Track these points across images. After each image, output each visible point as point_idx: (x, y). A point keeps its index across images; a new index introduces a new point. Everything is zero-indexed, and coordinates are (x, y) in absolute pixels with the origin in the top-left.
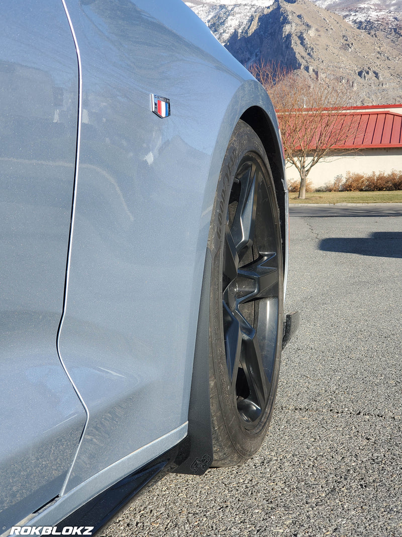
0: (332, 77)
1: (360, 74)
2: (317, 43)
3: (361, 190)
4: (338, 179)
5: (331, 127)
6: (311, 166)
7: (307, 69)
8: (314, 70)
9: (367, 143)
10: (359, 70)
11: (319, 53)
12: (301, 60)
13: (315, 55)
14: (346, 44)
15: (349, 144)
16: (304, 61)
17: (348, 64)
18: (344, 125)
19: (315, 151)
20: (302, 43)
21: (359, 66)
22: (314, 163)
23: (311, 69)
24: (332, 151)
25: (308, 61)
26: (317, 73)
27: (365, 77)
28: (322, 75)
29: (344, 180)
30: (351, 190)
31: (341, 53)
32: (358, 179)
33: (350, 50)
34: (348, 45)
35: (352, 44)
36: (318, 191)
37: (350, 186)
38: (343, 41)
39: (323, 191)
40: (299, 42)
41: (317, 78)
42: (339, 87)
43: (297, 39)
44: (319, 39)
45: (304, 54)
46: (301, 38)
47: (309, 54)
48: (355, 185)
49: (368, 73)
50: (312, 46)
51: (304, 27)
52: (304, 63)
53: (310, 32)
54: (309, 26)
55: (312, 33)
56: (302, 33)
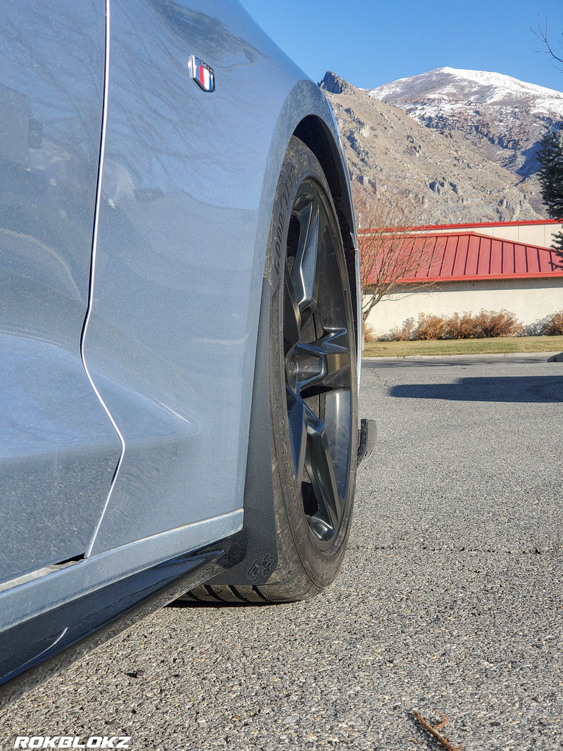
0: (395, 191)
1: (432, 186)
2: (374, 145)
3: (440, 338)
4: (408, 324)
5: (397, 252)
6: (371, 306)
7: (361, 179)
8: (370, 182)
9: (446, 275)
10: (431, 181)
11: (377, 159)
12: (352, 168)
13: (370, 161)
14: (411, 147)
15: (421, 276)
16: (355, 169)
17: (415, 173)
18: (414, 250)
19: (375, 286)
20: (353, 146)
21: (430, 176)
22: (375, 302)
23: (366, 179)
24: (399, 285)
25: (362, 169)
26: (373, 185)
27: (439, 190)
28: (381, 189)
29: (416, 325)
30: (425, 339)
31: (406, 158)
32: (435, 322)
33: (417, 155)
34: (415, 148)
35: (420, 147)
36: (381, 340)
37: (425, 333)
38: (407, 143)
39: (388, 340)
40: (348, 144)
41: (375, 193)
42: (404, 203)
43: (346, 140)
44: (375, 140)
45: (356, 160)
46: (351, 139)
47: (363, 160)
48: (431, 331)
49: (442, 185)
50: (366, 149)
51: (355, 124)
52: (356, 172)
53: (363, 131)
54: (361, 124)
55: (365, 132)
56: (352, 133)
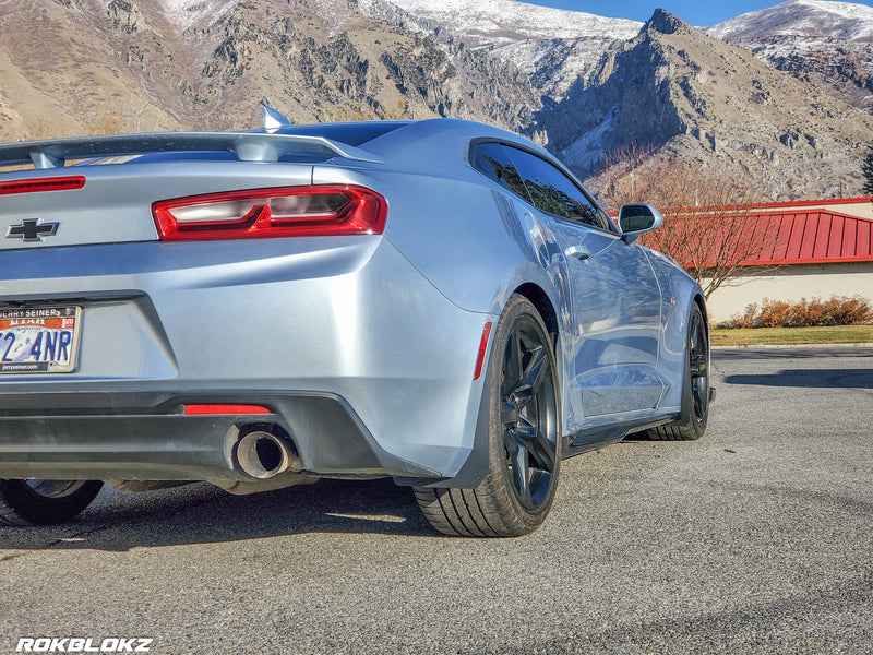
0: (738, 146)
1: (783, 140)
2: (712, 93)
3: (787, 326)
4: (751, 310)
5: (738, 236)
6: (710, 292)
7: (696, 133)
8: (707, 135)
9: (792, 257)
10: (782, 134)
11: (717, 109)
12: (686, 121)
13: (708, 112)
14: (758, 94)
15: (765, 258)
16: (690, 122)
17: (762, 124)
18: (756, 232)
19: (714, 269)
20: (687, 94)
21: (781, 128)
22: (714, 287)
23: (702, 133)
24: (740, 271)
25: (698, 121)
26: (712, 140)
27: (791, 144)
28: (720, 144)
29: (759, 311)
30: (770, 326)
31: (752, 107)
32: (780, 308)
33: (765, 103)
34: (763, 95)
35: (769, 93)
36: (721, 327)
37: (769, 320)
38: (752, 89)
39: (729, 328)
40: (681, 92)
41: (713, 148)
42: (750, 161)
43: (679, 88)
44: (714, 86)
45: (691, 111)
46: (685, 86)
47: (698, 111)
48: (775, 317)
49: (796, 138)
50: (703, 98)
51: (689, 69)
52: (690, 124)
53: (698, 76)
54: (697, 68)
55: (702, 78)
56: (686, 79)
